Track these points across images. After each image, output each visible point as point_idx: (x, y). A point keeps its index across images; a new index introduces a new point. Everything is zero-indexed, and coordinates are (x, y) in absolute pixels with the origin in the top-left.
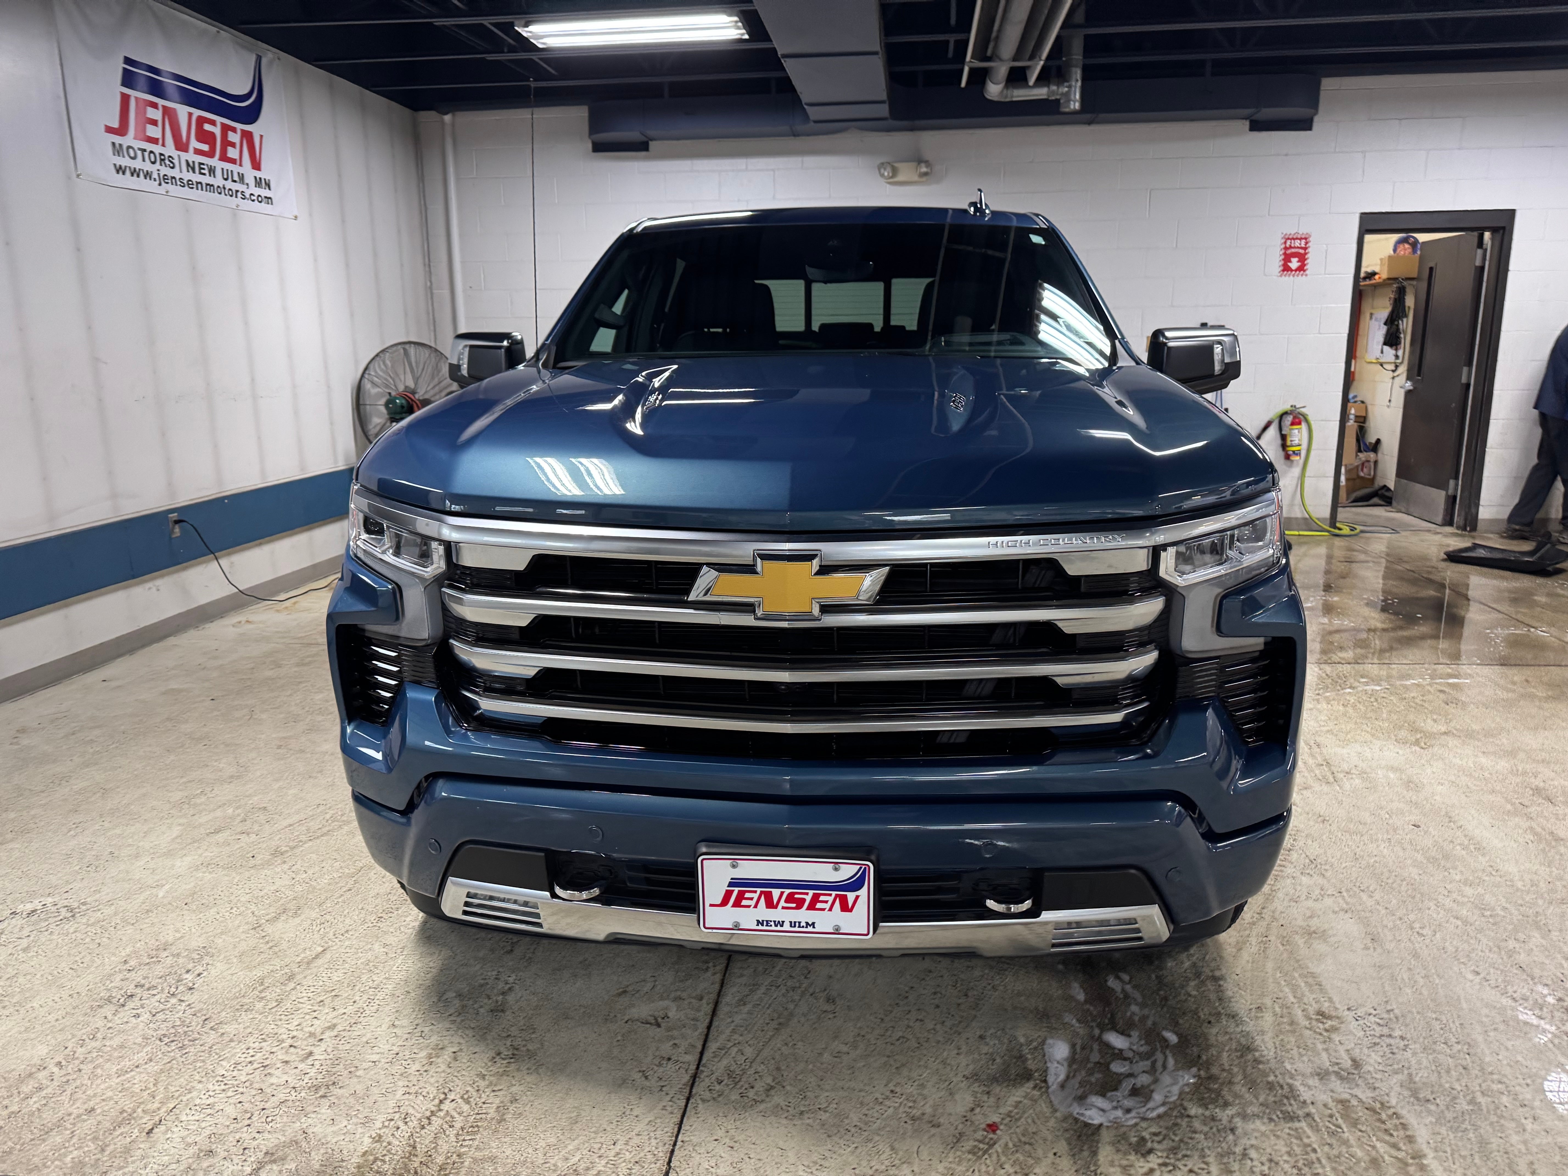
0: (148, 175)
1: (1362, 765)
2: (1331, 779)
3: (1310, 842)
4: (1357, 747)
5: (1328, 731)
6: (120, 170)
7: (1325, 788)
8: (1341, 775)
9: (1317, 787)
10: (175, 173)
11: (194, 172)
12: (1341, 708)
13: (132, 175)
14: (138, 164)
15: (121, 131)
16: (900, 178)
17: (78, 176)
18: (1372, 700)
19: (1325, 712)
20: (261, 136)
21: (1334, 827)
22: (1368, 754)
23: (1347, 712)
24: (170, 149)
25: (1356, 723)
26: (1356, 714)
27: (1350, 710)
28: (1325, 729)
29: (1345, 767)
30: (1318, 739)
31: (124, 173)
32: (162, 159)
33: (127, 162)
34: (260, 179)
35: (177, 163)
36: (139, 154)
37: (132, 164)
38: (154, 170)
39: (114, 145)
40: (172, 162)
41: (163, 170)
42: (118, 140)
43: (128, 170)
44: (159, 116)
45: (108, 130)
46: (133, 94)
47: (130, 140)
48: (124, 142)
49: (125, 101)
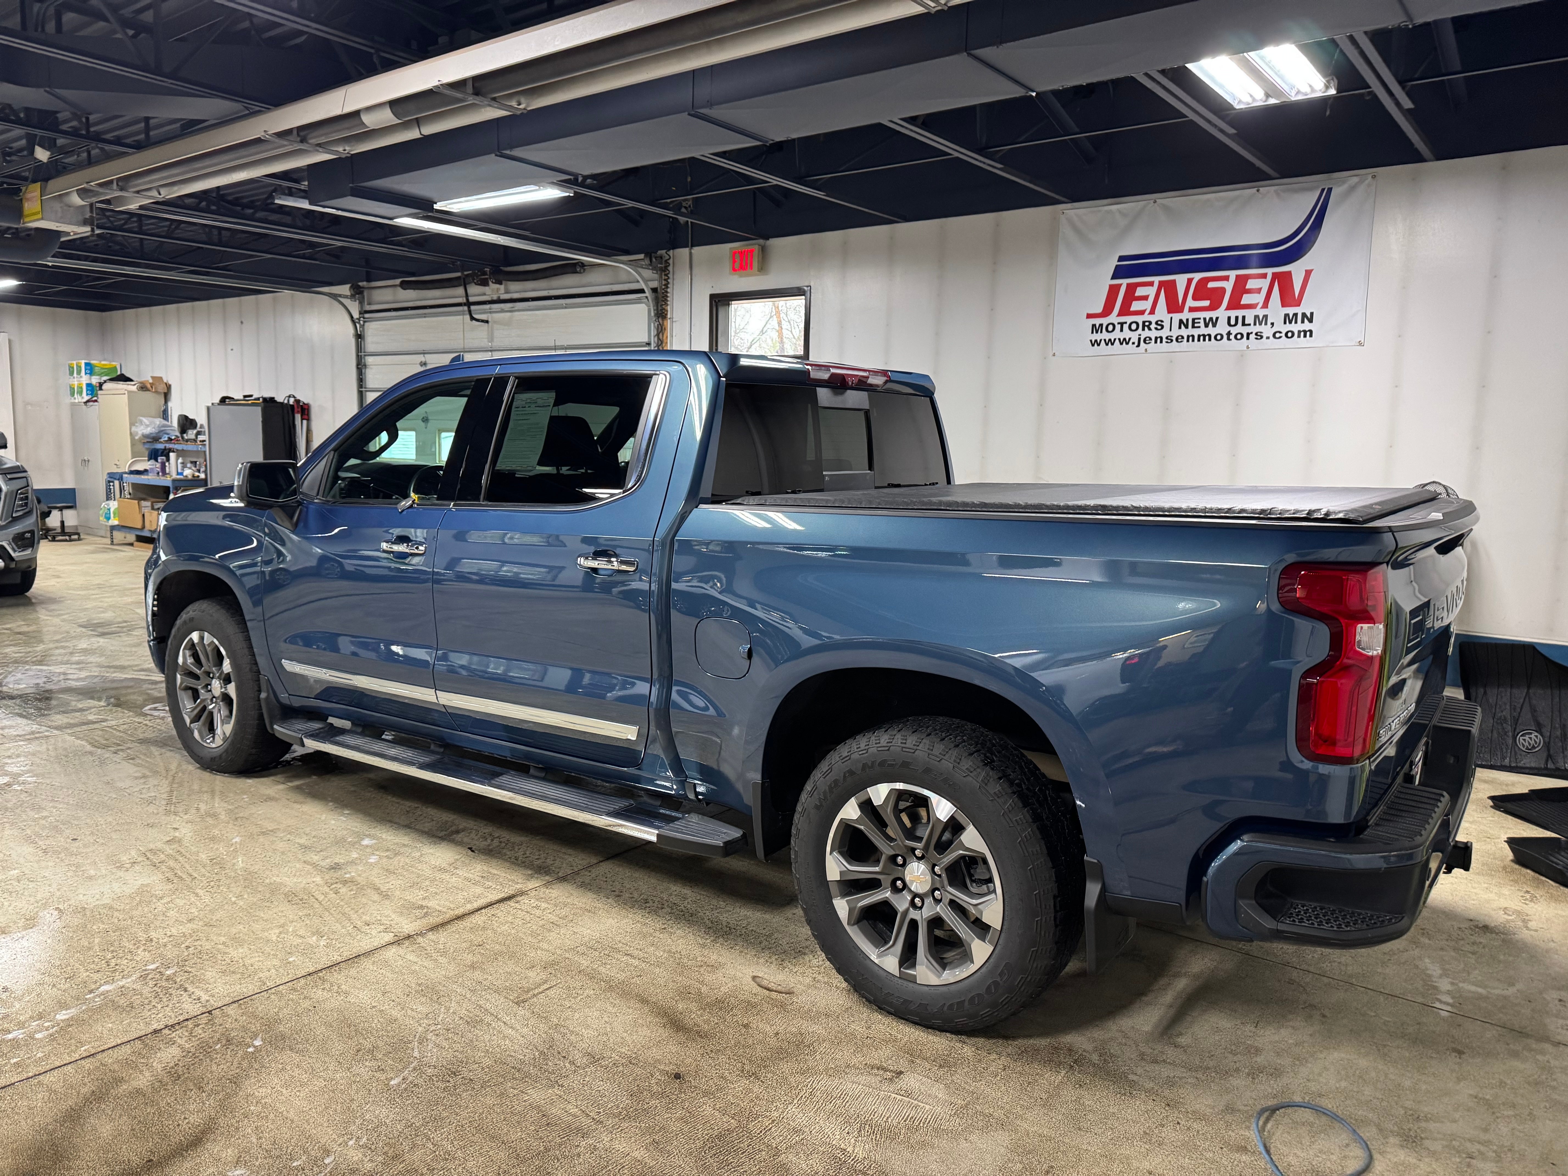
0: (1125, 342)
1: (121, 873)
2: (148, 854)
3: (155, 811)
4: (128, 890)
5: (161, 898)
6: (1095, 343)
7: (152, 846)
8: (140, 859)
9: (159, 845)
10: (1164, 333)
11: (1186, 327)
12: (153, 935)
14: (1117, 334)
15: (1104, 313)
17: (1054, 355)
18: (113, 962)
19: (171, 923)
20: (1307, 272)
21: (139, 824)
22: (116, 886)
23: (146, 931)
24: (1161, 313)
25: (131, 918)
26: (133, 930)
27: (142, 936)
28: (165, 900)
29: (137, 868)
30: (171, 886)
31: (1098, 345)
32: (1146, 325)
33: (1105, 336)
34: (1296, 315)
35: (1166, 324)
36: (1118, 327)
37: (1112, 336)
38: (1134, 337)
39: (1094, 326)
40: (1160, 325)
41: (1146, 333)
42: (1097, 321)
43: (1103, 341)
44: (1151, 291)
45: (1089, 316)
46: (1124, 282)
47: (1113, 318)
48: (1105, 321)
49: (1113, 291)
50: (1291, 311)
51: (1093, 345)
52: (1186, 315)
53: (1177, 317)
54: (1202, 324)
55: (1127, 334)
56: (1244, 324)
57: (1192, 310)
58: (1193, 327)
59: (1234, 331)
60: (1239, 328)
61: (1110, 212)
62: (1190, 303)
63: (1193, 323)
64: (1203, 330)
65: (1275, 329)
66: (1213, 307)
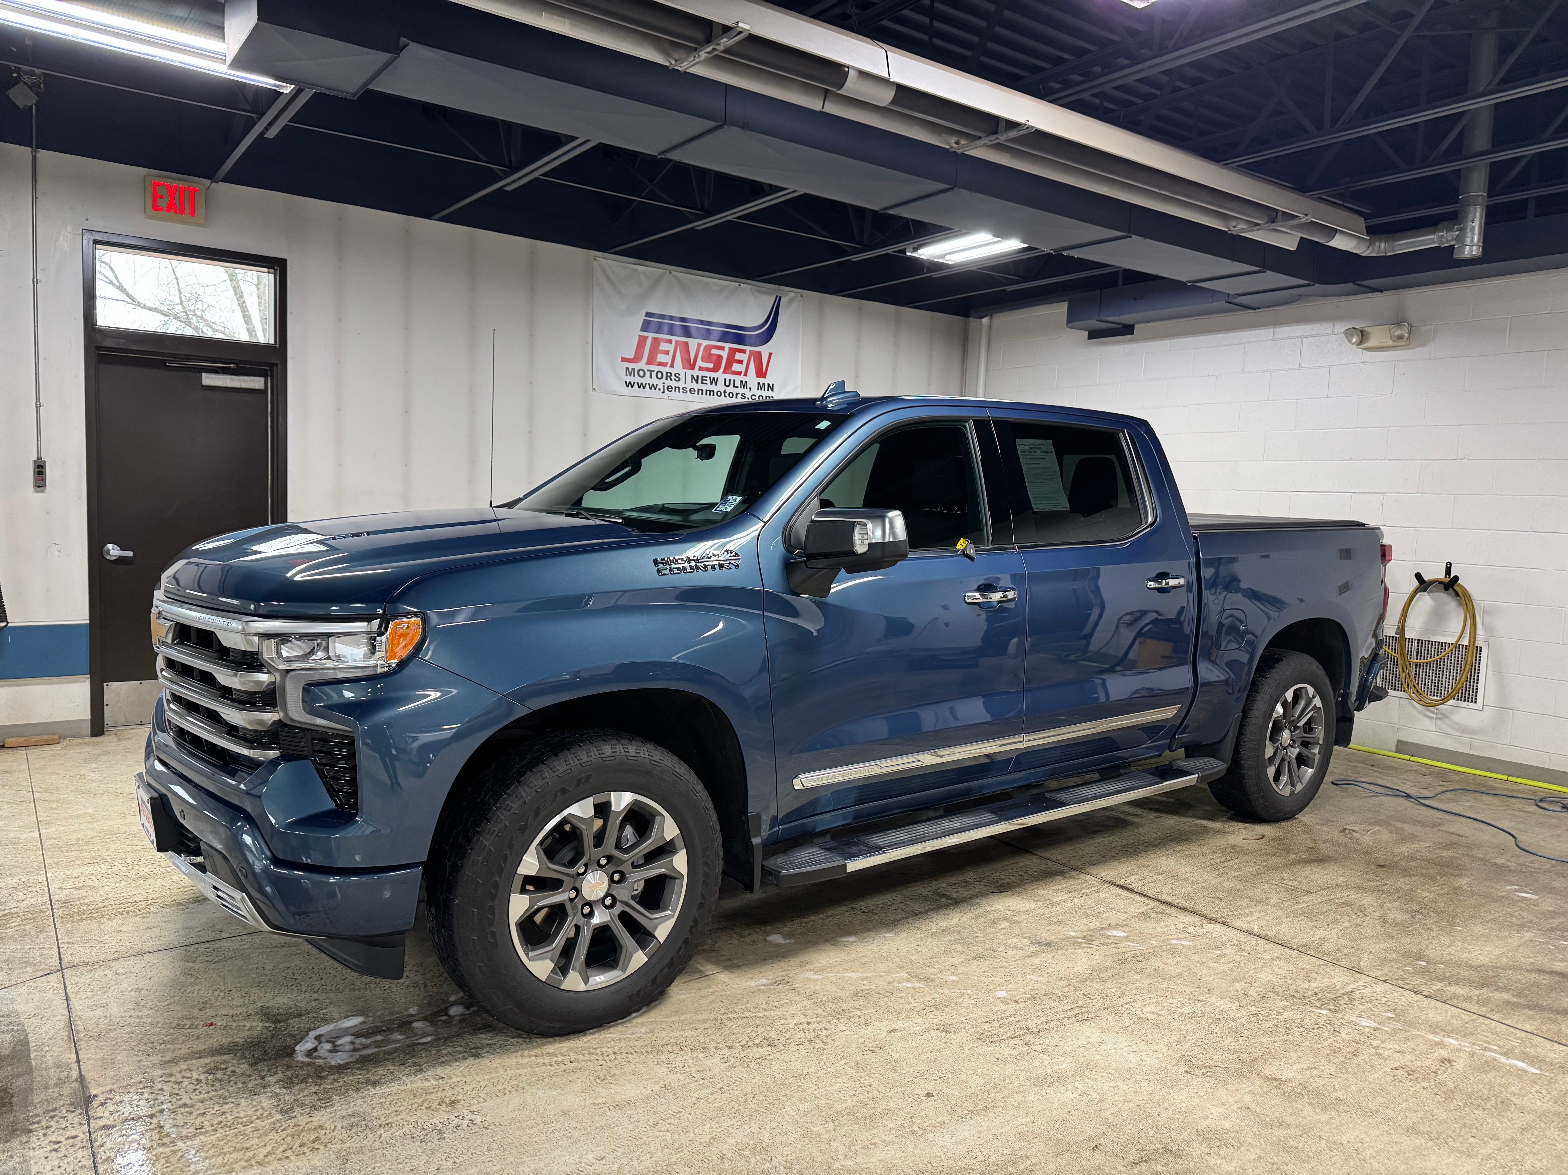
0: (653, 387)
6: (629, 384)
10: (681, 384)
11: (697, 382)
13: (639, 387)
14: (646, 380)
15: (637, 359)
16: (1371, 343)
17: (594, 389)
20: (770, 354)
24: (678, 368)
31: (632, 387)
32: (669, 376)
33: (636, 379)
34: (764, 384)
35: (682, 377)
36: (648, 374)
37: (640, 380)
38: (660, 383)
39: (627, 369)
40: (678, 377)
41: (668, 383)
42: (631, 366)
43: (636, 384)
44: (670, 348)
45: (624, 360)
46: (650, 335)
47: (642, 365)
48: (637, 366)
49: (642, 341)
50: (762, 381)
51: (628, 386)
52: (696, 372)
53: (690, 373)
54: (708, 382)
55: (654, 381)
56: (734, 386)
57: (701, 369)
58: (702, 383)
59: (728, 390)
60: (730, 389)
61: (636, 270)
62: (700, 363)
63: (702, 380)
64: (709, 387)
65: (752, 393)
66: (715, 369)
